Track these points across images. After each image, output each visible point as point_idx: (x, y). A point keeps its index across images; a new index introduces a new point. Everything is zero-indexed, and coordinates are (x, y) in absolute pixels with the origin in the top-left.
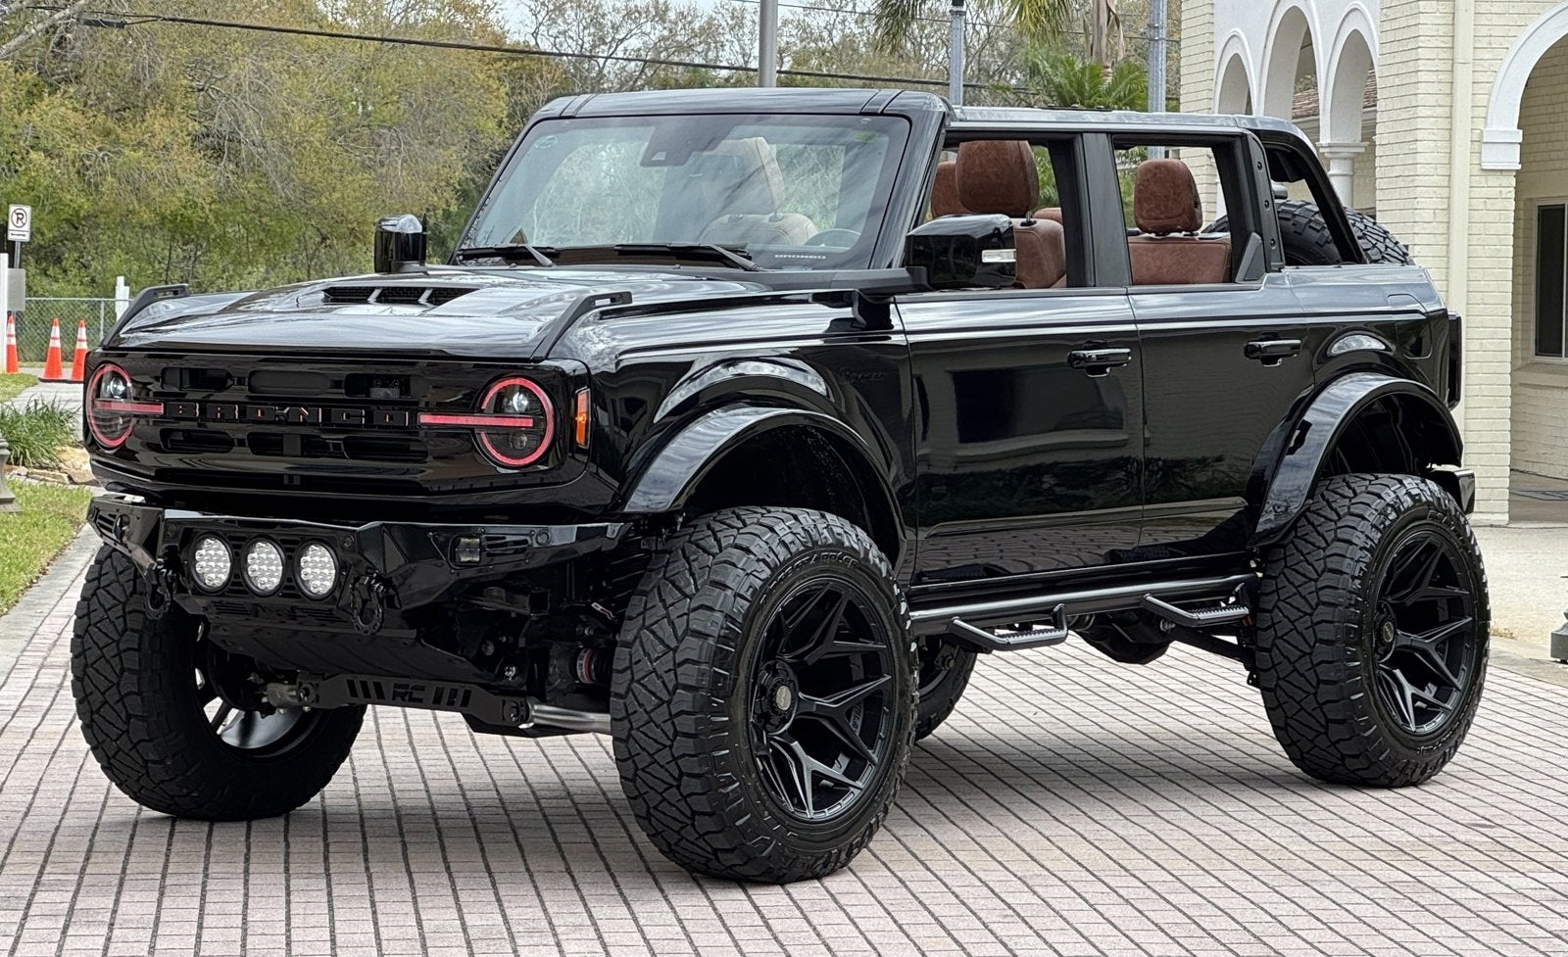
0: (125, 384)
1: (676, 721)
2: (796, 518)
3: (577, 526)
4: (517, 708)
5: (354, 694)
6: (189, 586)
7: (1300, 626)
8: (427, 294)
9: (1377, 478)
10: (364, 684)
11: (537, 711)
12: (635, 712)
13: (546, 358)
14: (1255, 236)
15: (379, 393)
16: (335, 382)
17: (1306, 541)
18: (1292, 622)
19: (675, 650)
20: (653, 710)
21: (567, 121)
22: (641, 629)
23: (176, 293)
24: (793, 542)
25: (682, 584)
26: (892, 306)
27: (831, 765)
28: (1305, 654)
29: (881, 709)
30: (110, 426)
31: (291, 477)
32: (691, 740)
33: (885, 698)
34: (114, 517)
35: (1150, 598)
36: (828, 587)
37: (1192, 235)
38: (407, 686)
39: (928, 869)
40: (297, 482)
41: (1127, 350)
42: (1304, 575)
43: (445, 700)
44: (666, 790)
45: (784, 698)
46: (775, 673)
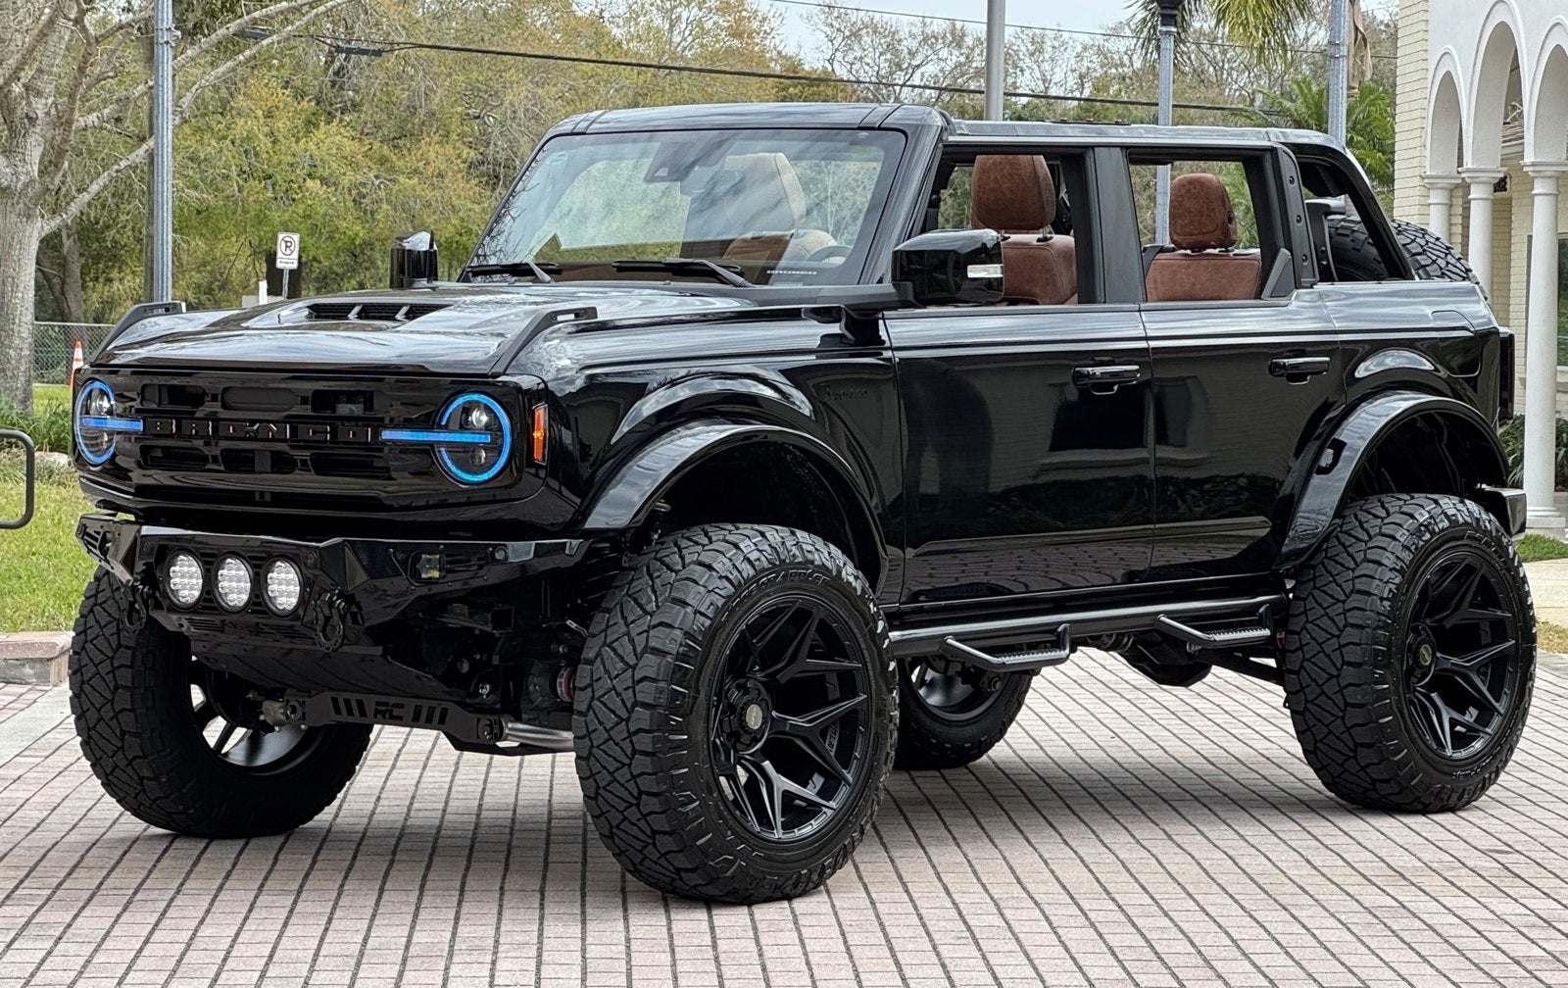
0: (109, 401)
1: (634, 739)
2: (763, 534)
3: (534, 542)
4: (491, 726)
5: (338, 711)
6: (165, 604)
7: (1328, 648)
8: (404, 310)
9: (1412, 498)
10: (347, 702)
11: (511, 729)
12: (595, 730)
13: (504, 374)
14: (1284, 251)
15: (344, 409)
16: (302, 398)
17: (1336, 562)
18: (1320, 644)
19: (634, 668)
20: (612, 728)
21: (578, 138)
22: (603, 646)
23: (167, 310)
24: (758, 559)
25: (644, 601)
26: (881, 322)
27: (805, 787)
28: (1332, 676)
29: (856, 729)
30: (97, 445)
31: (262, 494)
32: (648, 759)
33: (861, 717)
34: (98, 533)
35: (1164, 619)
36: (797, 605)
37: (1227, 251)
38: (387, 704)
39: (907, 891)
40: (268, 498)
41: (1137, 367)
42: (1332, 597)
43: (423, 717)
44: (627, 808)
45: (754, 717)
46: (746, 691)
